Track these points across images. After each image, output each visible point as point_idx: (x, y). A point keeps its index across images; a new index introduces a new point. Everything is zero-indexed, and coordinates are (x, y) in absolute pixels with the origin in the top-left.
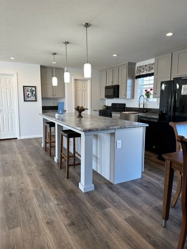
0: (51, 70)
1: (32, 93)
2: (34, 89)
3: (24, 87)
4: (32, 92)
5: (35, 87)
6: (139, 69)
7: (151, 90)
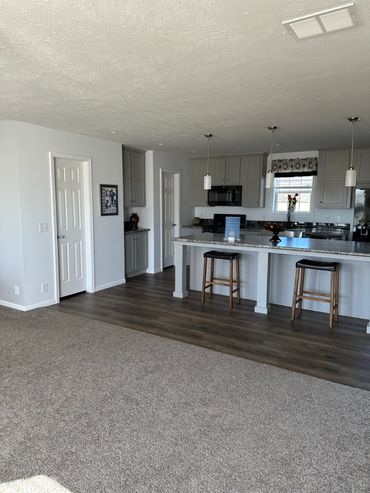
1: (112, 200)
3: (102, 186)
4: (112, 196)
5: (116, 187)
6: (277, 164)
7: (297, 195)
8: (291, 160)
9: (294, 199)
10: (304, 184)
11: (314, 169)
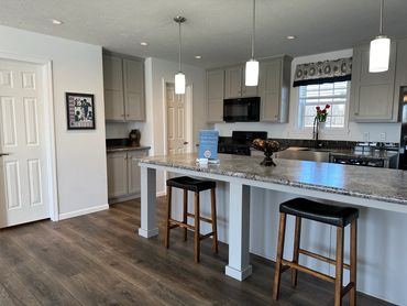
0: (120, 60)
1: (86, 111)
2: (89, 100)
3: (68, 94)
4: (85, 107)
5: (92, 96)
6: (303, 69)
7: (328, 107)
8: (320, 63)
9: (324, 111)
10: (337, 93)
11: (348, 73)
